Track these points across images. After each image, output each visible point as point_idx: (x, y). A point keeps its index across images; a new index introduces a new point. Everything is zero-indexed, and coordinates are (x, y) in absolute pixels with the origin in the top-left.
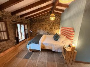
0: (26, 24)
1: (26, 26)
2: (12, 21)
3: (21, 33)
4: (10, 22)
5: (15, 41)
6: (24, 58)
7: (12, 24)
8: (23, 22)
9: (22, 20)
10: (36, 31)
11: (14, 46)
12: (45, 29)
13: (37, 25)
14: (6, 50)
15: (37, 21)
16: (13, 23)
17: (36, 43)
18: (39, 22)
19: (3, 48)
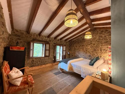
0: (65, 45)
1: (64, 47)
2: (54, 43)
3: (60, 54)
4: (52, 44)
5: (53, 59)
6: (53, 73)
7: (53, 46)
8: (62, 44)
9: (61, 42)
10: (75, 53)
11: (52, 63)
12: (86, 51)
13: (77, 46)
14: (46, 64)
15: (76, 42)
16: (54, 44)
17: (65, 63)
18: (79, 43)
19: (46, 62)
